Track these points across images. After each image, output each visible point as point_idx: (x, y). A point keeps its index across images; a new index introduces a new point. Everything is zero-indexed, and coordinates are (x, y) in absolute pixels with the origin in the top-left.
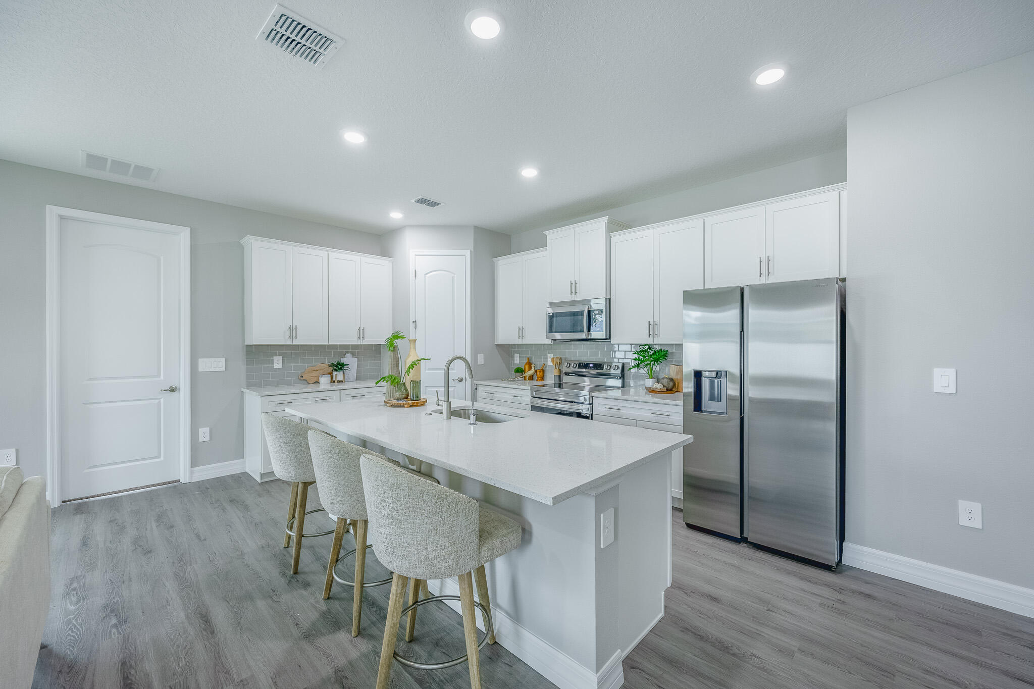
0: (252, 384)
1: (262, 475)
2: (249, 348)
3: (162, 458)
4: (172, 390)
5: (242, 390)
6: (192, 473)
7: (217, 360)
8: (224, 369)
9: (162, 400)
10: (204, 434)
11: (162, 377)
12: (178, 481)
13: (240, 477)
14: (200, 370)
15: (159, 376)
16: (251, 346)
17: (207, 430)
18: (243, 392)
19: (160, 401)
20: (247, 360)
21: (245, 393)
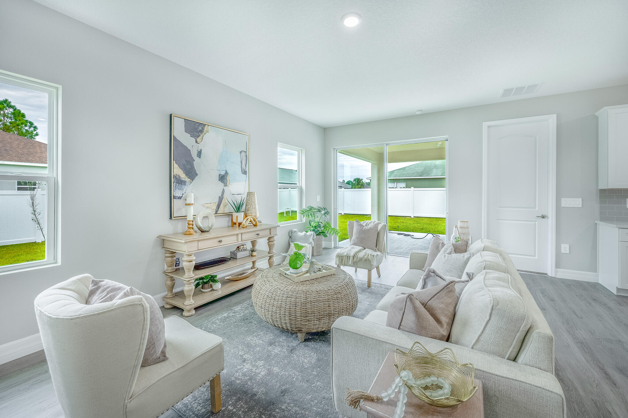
0: (605, 218)
1: (618, 290)
2: (602, 191)
3: (536, 257)
4: (543, 217)
5: (596, 222)
6: (556, 272)
7: (576, 199)
8: (580, 206)
9: (537, 222)
10: (565, 249)
11: (537, 209)
12: (546, 274)
13: (595, 286)
14: (563, 205)
15: (535, 208)
16: (605, 190)
17: (567, 246)
18: (597, 224)
19: (535, 223)
20: (600, 201)
21: (599, 224)
